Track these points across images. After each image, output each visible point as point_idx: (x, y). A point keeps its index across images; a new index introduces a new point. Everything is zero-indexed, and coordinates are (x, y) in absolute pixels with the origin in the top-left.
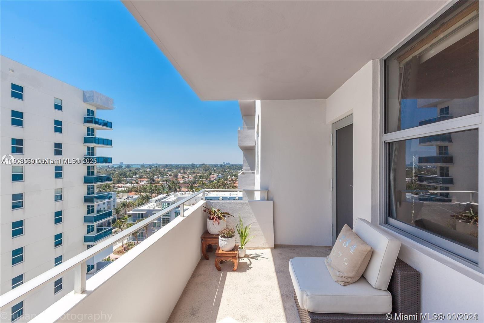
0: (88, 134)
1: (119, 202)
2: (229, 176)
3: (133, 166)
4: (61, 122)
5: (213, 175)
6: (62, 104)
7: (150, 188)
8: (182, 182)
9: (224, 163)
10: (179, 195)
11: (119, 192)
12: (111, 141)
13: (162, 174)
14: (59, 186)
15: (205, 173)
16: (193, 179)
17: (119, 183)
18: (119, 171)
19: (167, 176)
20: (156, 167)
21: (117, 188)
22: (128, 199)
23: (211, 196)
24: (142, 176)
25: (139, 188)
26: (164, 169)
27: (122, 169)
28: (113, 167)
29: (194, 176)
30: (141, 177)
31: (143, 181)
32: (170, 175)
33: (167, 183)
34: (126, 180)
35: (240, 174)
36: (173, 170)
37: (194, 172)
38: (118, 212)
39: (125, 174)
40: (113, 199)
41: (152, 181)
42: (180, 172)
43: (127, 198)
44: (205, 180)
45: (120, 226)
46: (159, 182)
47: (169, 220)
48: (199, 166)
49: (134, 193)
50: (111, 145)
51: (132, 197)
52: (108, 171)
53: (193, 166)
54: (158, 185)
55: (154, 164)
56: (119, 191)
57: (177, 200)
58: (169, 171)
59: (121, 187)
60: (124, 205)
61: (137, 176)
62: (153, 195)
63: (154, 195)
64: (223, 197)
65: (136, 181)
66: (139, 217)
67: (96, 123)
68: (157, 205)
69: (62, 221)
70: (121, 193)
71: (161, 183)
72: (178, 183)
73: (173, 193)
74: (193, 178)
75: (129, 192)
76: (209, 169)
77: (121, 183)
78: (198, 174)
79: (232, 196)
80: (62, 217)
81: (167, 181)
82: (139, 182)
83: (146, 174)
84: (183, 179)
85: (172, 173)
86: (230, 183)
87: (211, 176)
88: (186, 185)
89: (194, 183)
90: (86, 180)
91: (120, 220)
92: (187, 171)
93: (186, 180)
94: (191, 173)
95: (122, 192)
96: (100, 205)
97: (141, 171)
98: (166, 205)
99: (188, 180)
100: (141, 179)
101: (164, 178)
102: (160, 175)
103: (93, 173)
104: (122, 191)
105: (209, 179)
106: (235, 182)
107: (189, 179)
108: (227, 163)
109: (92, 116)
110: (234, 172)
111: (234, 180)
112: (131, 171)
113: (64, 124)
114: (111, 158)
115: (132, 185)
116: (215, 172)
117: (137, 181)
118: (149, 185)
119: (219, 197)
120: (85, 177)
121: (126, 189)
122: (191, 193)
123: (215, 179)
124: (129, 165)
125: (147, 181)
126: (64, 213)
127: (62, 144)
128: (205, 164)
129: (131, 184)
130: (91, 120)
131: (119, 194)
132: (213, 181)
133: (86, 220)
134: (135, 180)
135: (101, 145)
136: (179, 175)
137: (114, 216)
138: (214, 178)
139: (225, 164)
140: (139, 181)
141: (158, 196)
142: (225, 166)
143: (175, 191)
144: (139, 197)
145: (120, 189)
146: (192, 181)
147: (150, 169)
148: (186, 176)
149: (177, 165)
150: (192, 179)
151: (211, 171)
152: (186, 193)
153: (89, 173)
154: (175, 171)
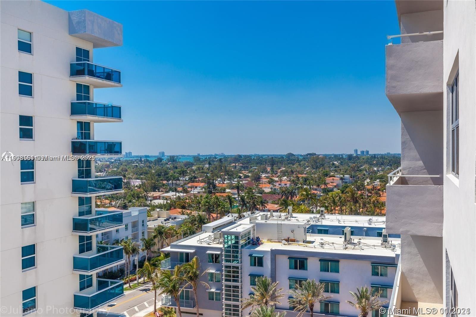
0: (79, 97)
1: (152, 226)
2: (368, 180)
3: (180, 158)
4: (30, 75)
5: (332, 178)
6: (31, 42)
7: (207, 202)
8: (267, 190)
9: (356, 151)
10: (259, 218)
11: (154, 208)
12: (120, 108)
13: (231, 175)
14: (29, 198)
15: (315, 174)
16: (290, 185)
17: (154, 191)
18: (158, 167)
19: (240, 177)
20: (220, 159)
21: (151, 201)
22: (167, 221)
23: (325, 222)
24: (195, 178)
25: (187, 201)
26: (234, 164)
27: (162, 165)
28: (148, 161)
29: (292, 178)
30: (193, 180)
31: (196, 187)
32: (246, 177)
33: (238, 193)
34: (168, 185)
35: (392, 183)
36: (251, 167)
37: (292, 171)
38: (148, 245)
39: (166, 173)
40: (124, 226)
41: (211, 188)
42: (265, 171)
43: (165, 220)
44: (315, 187)
45: (149, 274)
46: (225, 190)
47: (238, 272)
48: (304, 158)
49: (180, 210)
50: (120, 117)
51: (175, 218)
52: (138, 167)
53: (290, 159)
54: (222, 196)
55: (218, 155)
56: (154, 205)
57: (254, 230)
58: (244, 168)
59: (159, 199)
60: (160, 232)
61: (187, 178)
62: (213, 215)
63: (215, 215)
64: (352, 227)
65: (183, 188)
66: (181, 261)
67: (91, 73)
68: (215, 239)
69: (34, 265)
70: (158, 210)
71: (228, 193)
72: (261, 194)
73: (249, 213)
74: (289, 182)
75: (171, 207)
76: (323, 165)
77: (159, 190)
78: (301, 174)
79: (373, 226)
80: (34, 256)
81: (238, 188)
82: (189, 189)
83: (202, 174)
84: (271, 186)
85: (249, 172)
86: (370, 194)
87: (328, 180)
88: (277, 197)
89: (292, 194)
90: (77, 187)
91: (149, 263)
92: (280, 168)
93: (276, 187)
94: (287, 172)
95: (158, 208)
96: (120, 231)
97: (194, 168)
98: (232, 239)
99: (280, 186)
100: (193, 184)
101: (235, 182)
102: (226, 177)
103: (88, 174)
104: (160, 207)
105: (323, 187)
106: (381, 193)
107: (283, 184)
108: (363, 152)
109: (84, 60)
110: (378, 171)
111: (379, 187)
112: (176, 168)
113: (35, 79)
114: (121, 143)
115: (177, 194)
116: (336, 171)
117: (186, 187)
118: (205, 195)
119: (345, 227)
120: (73, 181)
121: (167, 202)
122: (283, 214)
123: (335, 186)
124: (173, 157)
125: (203, 188)
126: (38, 249)
127: (32, 117)
128: (315, 154)
129: (174, 193)
130: (82, 68)
131: (154, 210)
132: (332, 190)
133: (78, 264)
134: (182, 186)
135: (101, 118)
136: (263, 176)
137: (142, 253)
138: (335, 184)
139: (359, 153)
140: (189, 187)
141: (221, 218)
142: (359, 158)
143: (253, 208)
144: (186, 219)
145: (157, 202)
146: (287, 189)
147: (210, 164)
148: (277, 179)
149: (259, 155)
150: (288, 185)
151: (328, 169)
152: (274, 214)
153: (81, 174)
154: (255, 169)
